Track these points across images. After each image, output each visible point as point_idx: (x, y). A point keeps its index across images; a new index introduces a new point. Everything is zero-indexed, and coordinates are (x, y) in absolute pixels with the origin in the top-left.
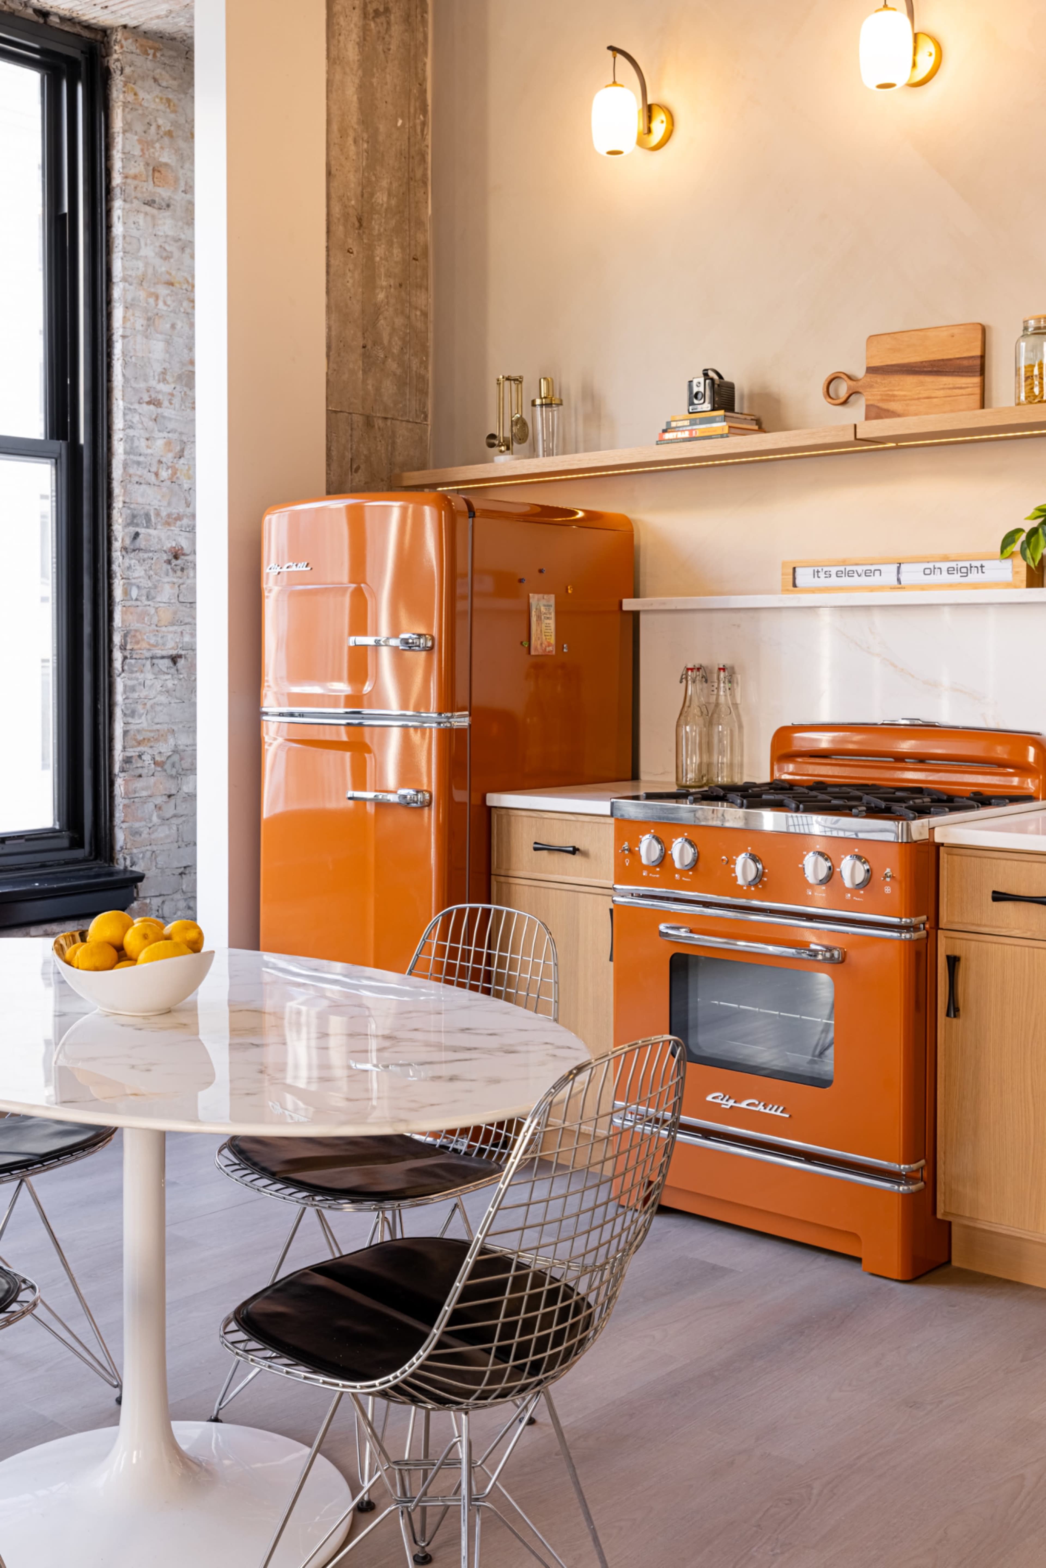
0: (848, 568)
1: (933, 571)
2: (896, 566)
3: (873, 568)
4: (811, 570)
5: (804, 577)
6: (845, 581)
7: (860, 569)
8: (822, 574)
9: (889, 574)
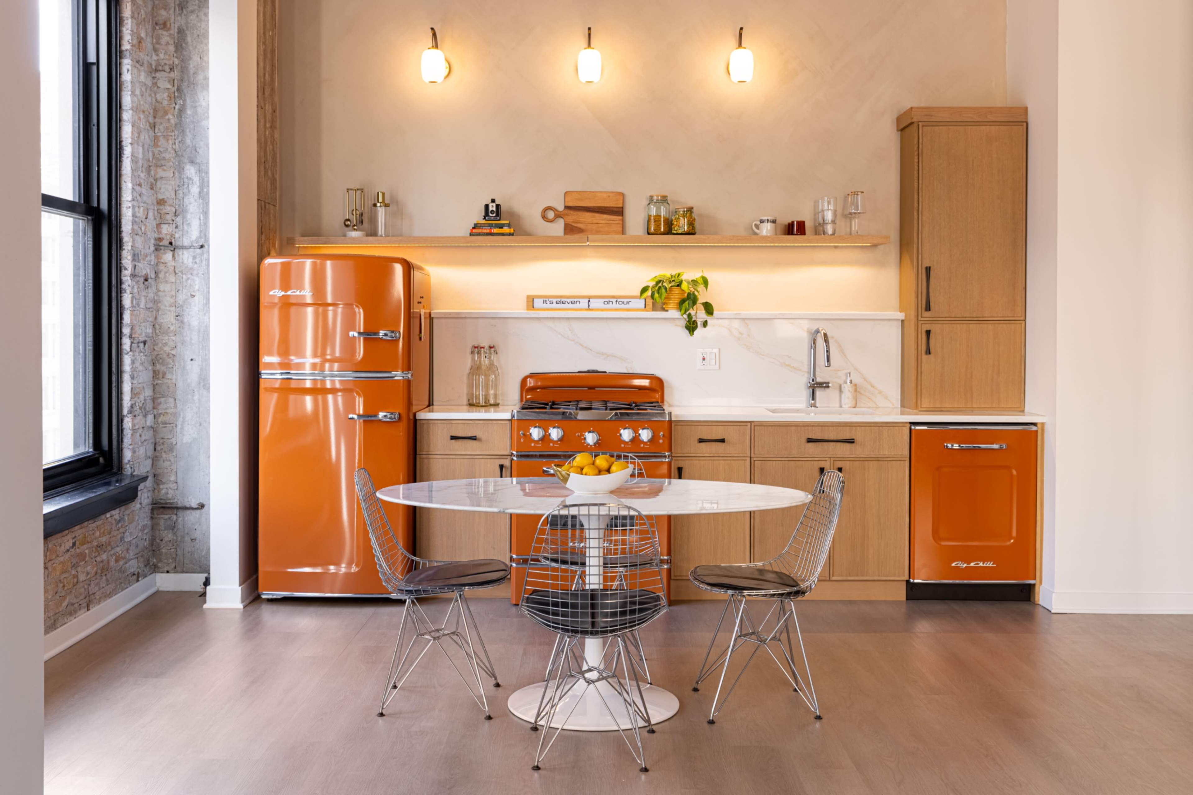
0: (563, 300)
1: (608, 302)
2: (587, 300)
3: (575, 300)
4: (542, 300)
5: (538, 303)
6: (561, 306)
7: (569, 300)
8: (548, 302)
9: (584, 303)
